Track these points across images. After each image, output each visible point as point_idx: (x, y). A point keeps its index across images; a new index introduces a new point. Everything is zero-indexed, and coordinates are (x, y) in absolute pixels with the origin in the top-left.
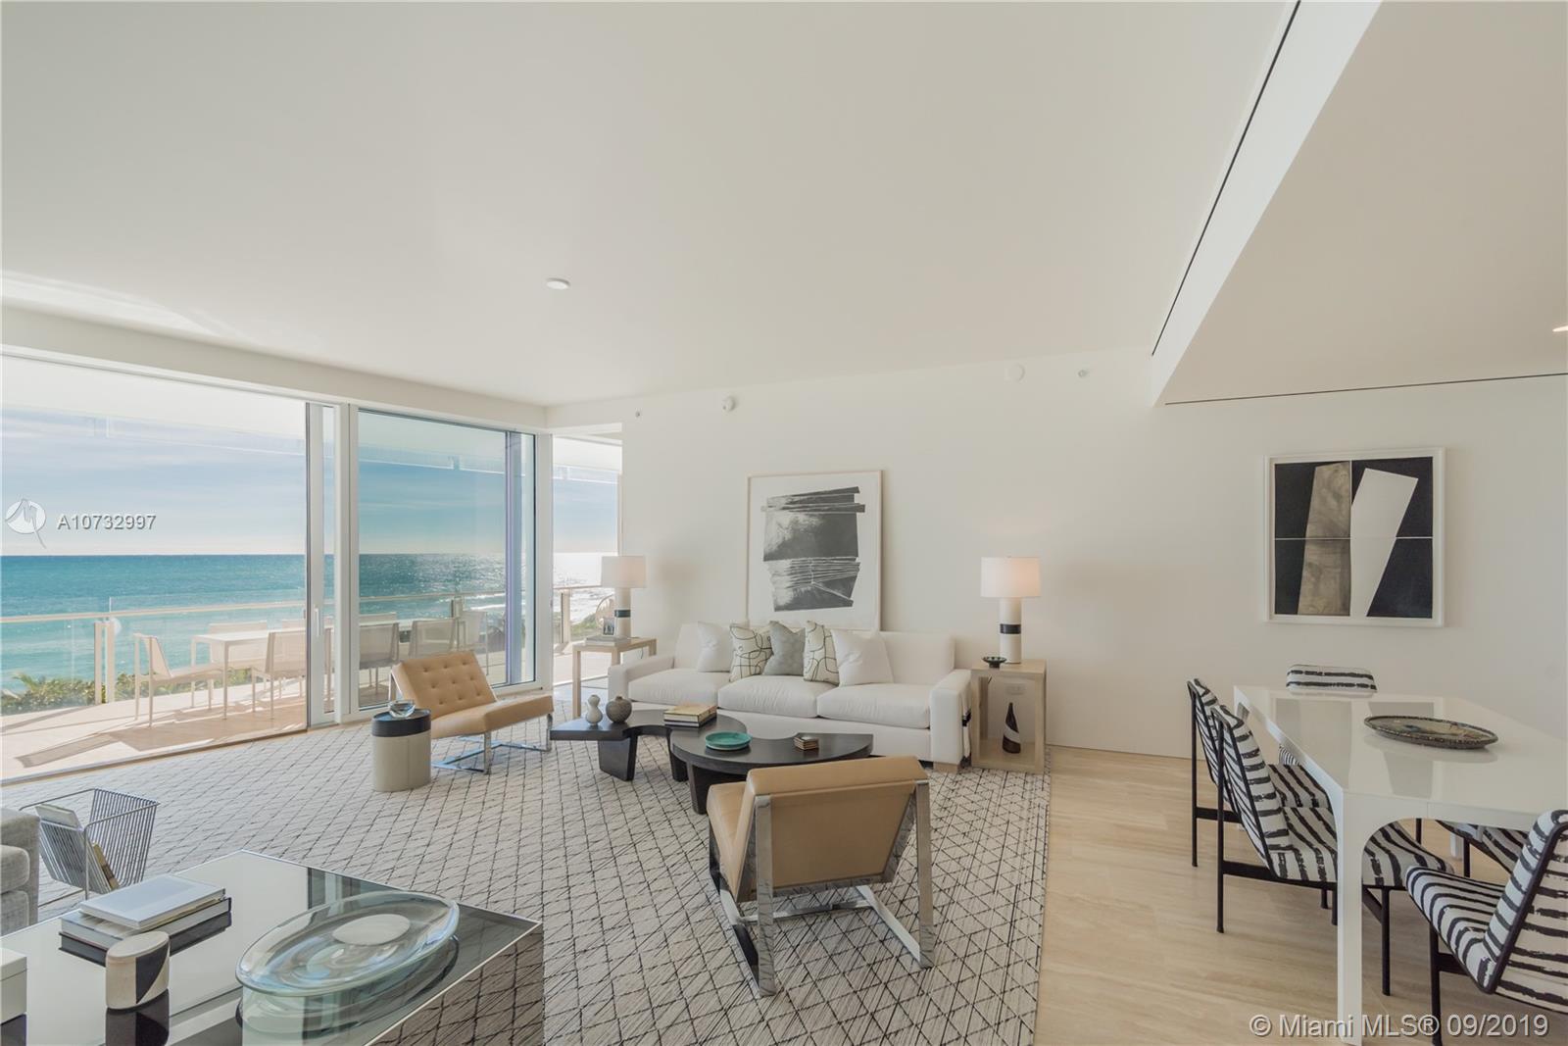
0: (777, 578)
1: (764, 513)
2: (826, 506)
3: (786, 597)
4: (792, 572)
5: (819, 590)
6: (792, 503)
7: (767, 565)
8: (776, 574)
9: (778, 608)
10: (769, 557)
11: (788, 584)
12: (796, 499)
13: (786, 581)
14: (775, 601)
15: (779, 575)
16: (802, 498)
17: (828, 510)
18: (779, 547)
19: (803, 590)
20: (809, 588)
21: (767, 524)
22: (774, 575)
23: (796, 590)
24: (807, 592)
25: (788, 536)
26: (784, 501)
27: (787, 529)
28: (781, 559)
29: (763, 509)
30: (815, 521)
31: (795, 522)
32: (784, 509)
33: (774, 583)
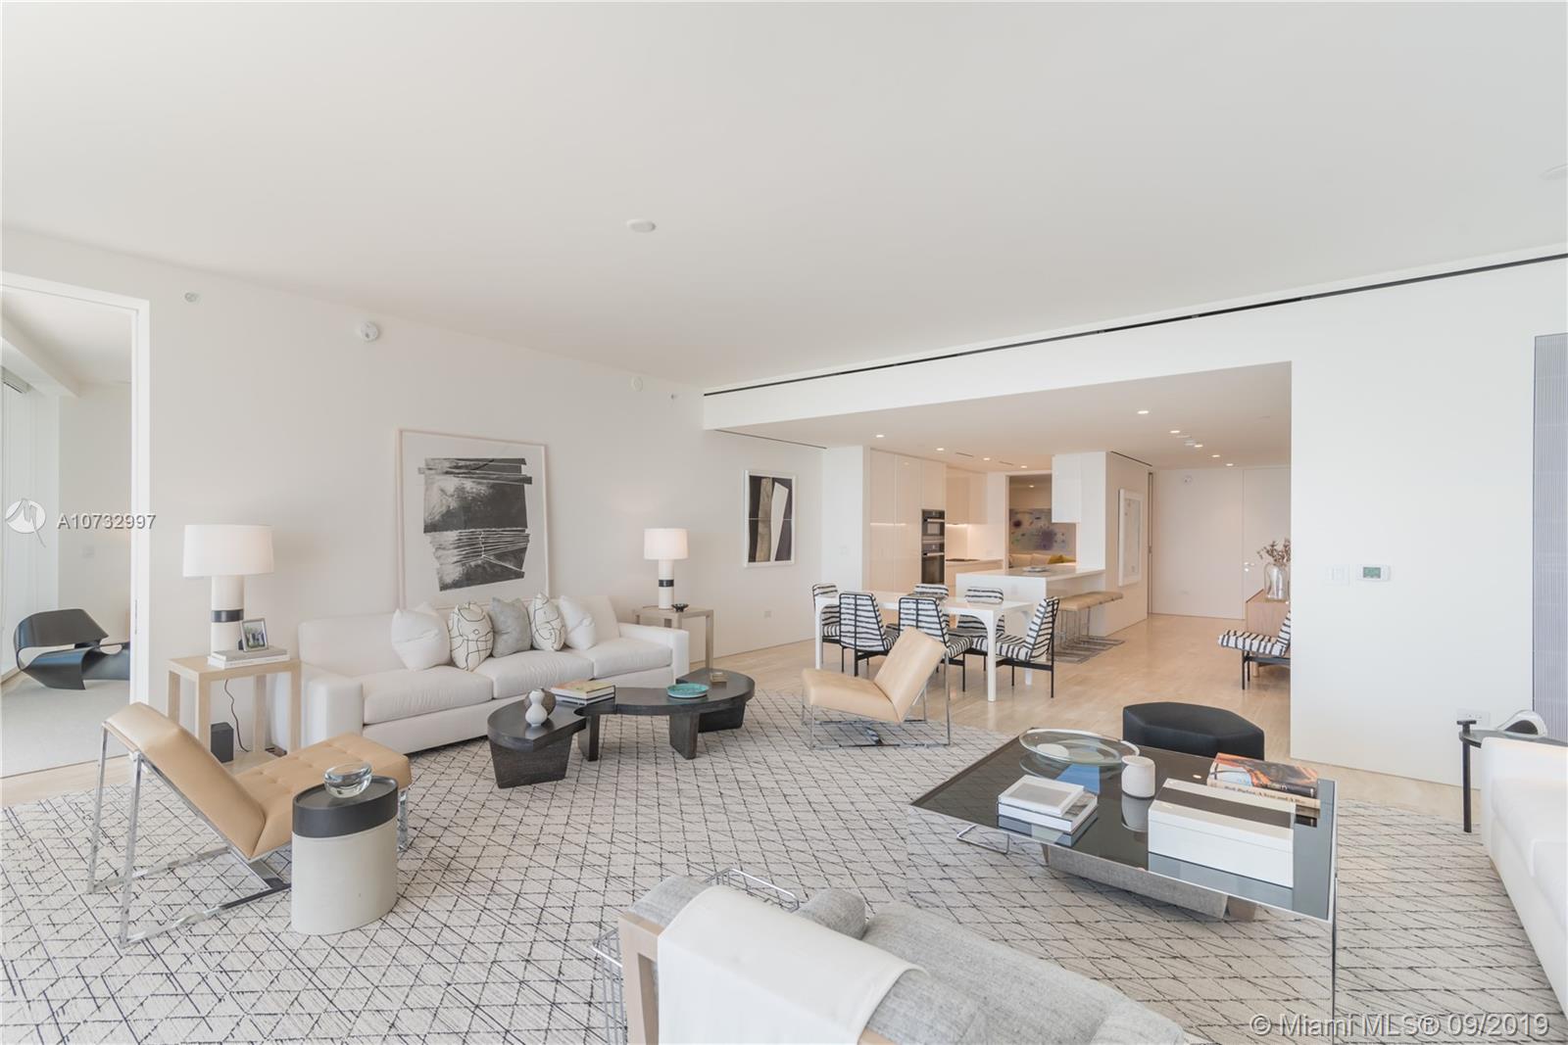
0: (440, 552)
1: (423, 476)
2: (495, 474)
3: (454, 573)
4: (459, 545)
5: (490, 563)
6: (457, 467)
7: (428, 537)
8: (440, 547)
9: (444, 587)
10: (431, 528)
11: (455, 559)
12: (461, 463)
13: (453, 555)
14: (441, 579)
15: (444, 549)
16: (468, 463)
17: (497, 479)
18: (443, 516)
19: (473, 564)
20: (480, 562)
21: (427, 490)
22: (437, 549)
23: (463, 565)
24: (477, 566)
25: (454, 504)
26: (447, 464)
27: (452, 496)
28: (447, 530)
29: (420, 471)
30: (483, 489)
31: (461, 490)
32: (447, 473)
33: (438, 558)
